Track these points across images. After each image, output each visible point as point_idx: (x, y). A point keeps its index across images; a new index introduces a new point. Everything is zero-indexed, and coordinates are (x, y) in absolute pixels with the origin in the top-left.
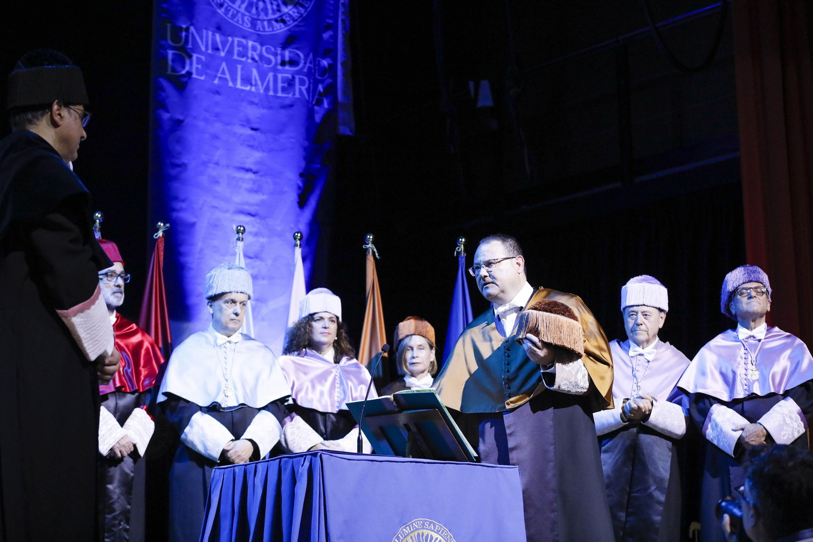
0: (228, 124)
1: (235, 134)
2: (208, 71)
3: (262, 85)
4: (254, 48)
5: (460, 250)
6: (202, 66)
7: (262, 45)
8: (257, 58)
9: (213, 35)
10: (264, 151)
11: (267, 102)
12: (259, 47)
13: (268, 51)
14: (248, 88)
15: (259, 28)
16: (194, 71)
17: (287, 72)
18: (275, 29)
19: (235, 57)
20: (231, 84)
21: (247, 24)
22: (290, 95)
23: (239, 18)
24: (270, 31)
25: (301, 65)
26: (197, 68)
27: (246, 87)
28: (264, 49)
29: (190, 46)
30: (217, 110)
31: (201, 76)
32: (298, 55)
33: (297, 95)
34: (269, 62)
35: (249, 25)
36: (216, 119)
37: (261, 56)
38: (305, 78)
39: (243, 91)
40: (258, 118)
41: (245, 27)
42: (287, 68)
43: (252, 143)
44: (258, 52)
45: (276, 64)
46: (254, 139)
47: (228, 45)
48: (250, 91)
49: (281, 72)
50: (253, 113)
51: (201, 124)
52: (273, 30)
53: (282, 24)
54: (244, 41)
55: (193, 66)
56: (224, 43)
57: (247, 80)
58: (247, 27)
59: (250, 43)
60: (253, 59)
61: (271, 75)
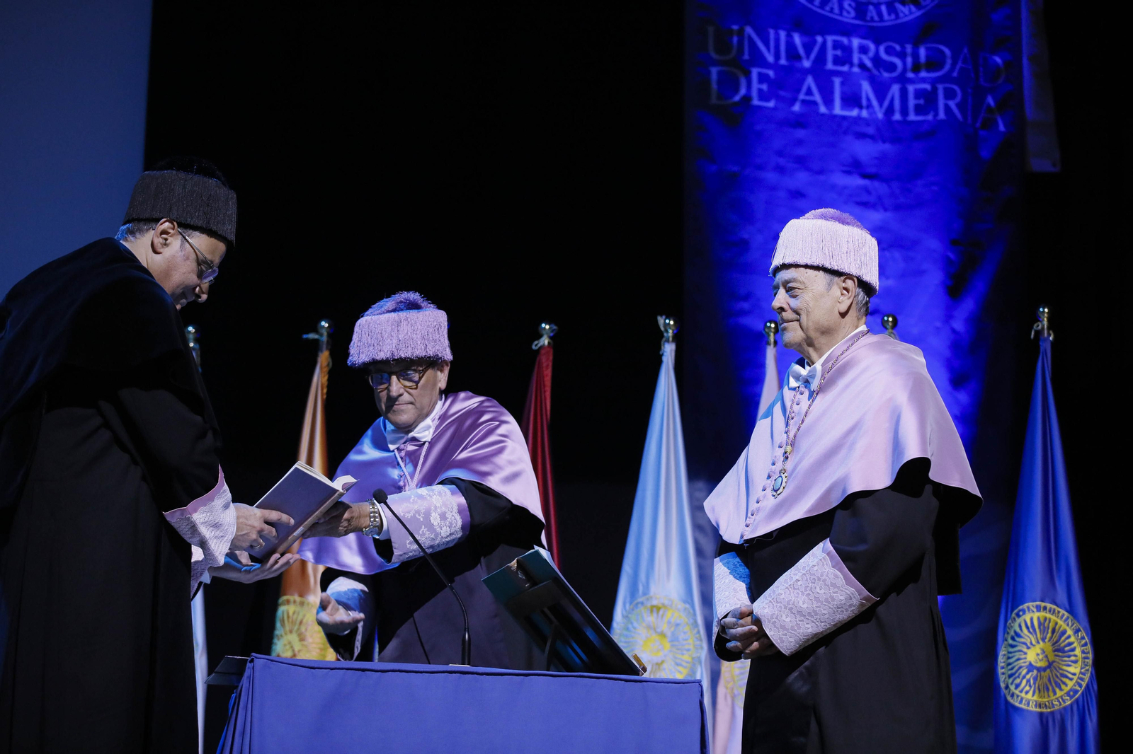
0: (820, 172)
1: (833, 187)
2: (782, 93)
3: (881, 105)
4: (863, 50)
5: (1040, 327)
6: (769, 87)
7: (877, 44)
8: (868, 63)
9: (789, 36)
10: (886, 210)
11: (888, 131)
12: (872, 46)
13: (889, 51)
14: (855, 113)
15: (872, 18)
16: (754, 93)
17: (923, 80)
18: (901, 15)
19: (830, 66)
20: (823, 109)
21: (848, 12)
22: (930, 117)
23: (833, 4)
24: (891, 20)
25: (947, 67)
26: (760, 91)
27: (852, 110)
28: (882, 49)
29: (746, 57)
30: (800, 151)
31: (768, 100)
32: (942, 52)
33: (942, 115)
34: (892, 67)
35: (853, 14)
36: (796, 166)
37: (877, 60)
38: (955, 87)
39: (844, 118)
40: (876, 158)
41: (847, 18)
42: (923, 74)
43: (865, 198)
44: (871, 54)
45: (905, 70)
46: (868, 192)
47: (816, 49)
48: (859, 118)
49: (911, 81)
50: (866, 151)
51: (770, 176)
52: (897, 17)
53: (913, 9)
54: (845, 40)
55: (753, 87)
56: (808, 48)
57: (852, 99)
58: (849, 17)
59: (856, 42)
60: (862, 66)
61: (895, 89)
